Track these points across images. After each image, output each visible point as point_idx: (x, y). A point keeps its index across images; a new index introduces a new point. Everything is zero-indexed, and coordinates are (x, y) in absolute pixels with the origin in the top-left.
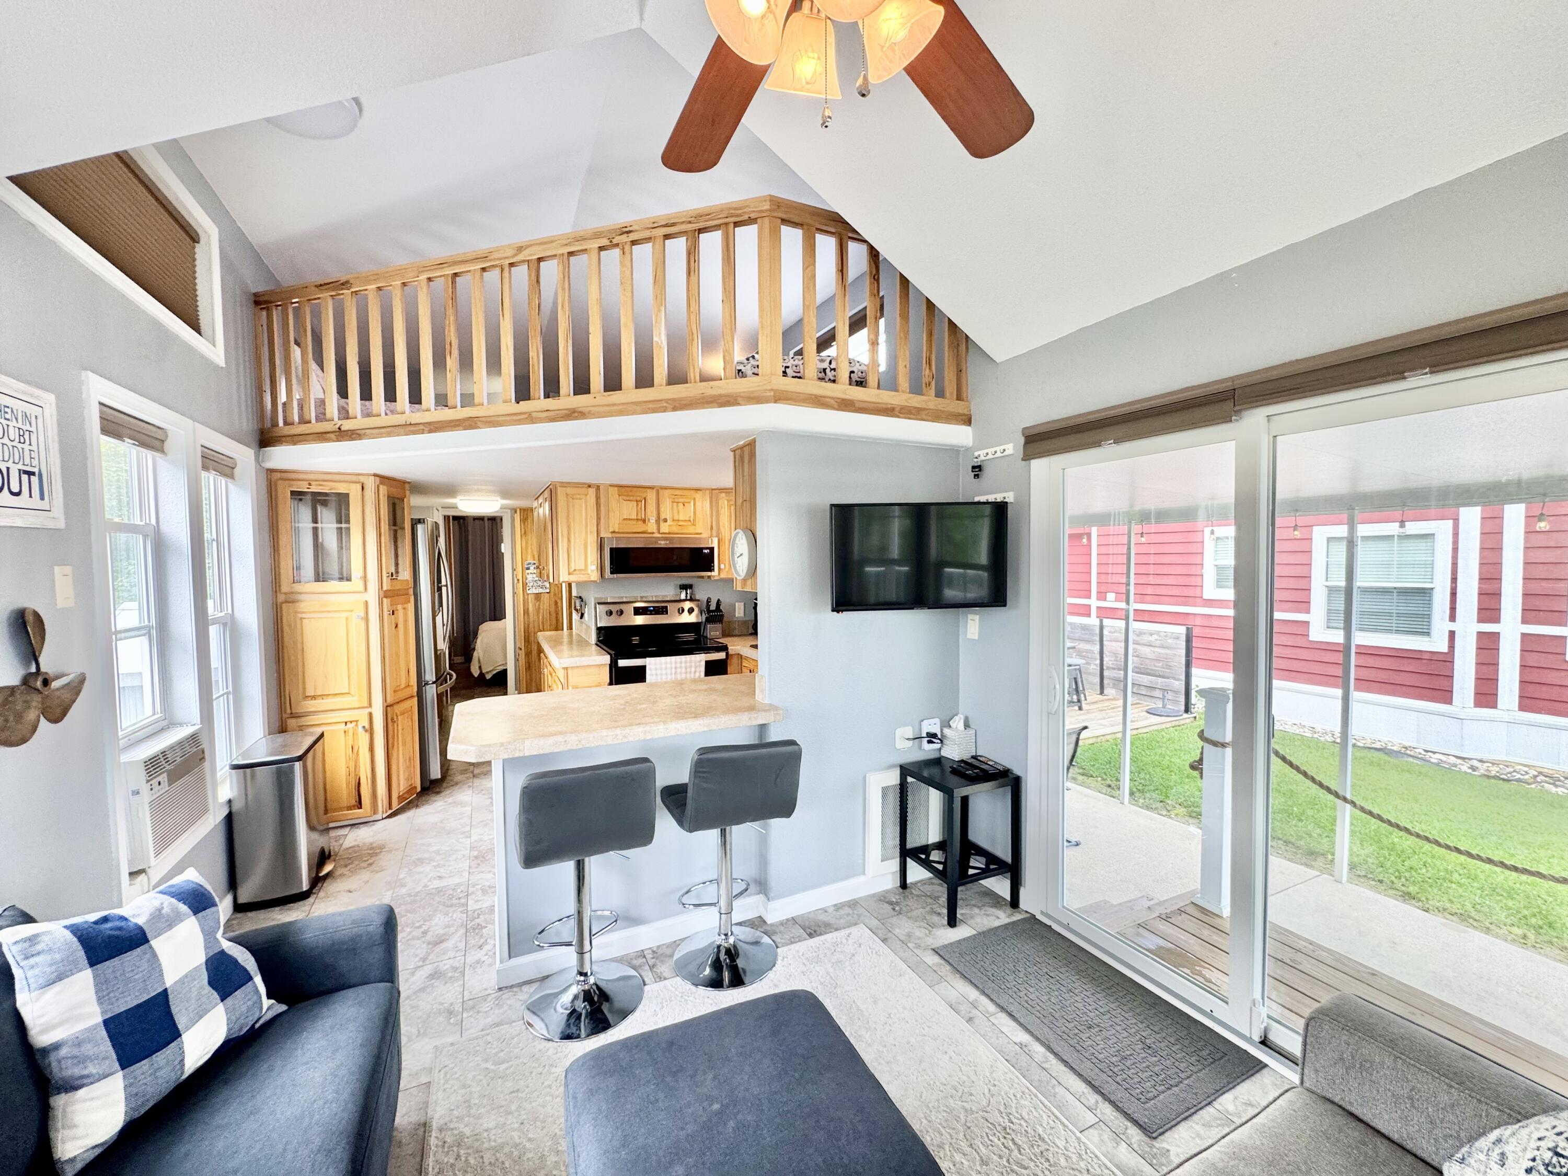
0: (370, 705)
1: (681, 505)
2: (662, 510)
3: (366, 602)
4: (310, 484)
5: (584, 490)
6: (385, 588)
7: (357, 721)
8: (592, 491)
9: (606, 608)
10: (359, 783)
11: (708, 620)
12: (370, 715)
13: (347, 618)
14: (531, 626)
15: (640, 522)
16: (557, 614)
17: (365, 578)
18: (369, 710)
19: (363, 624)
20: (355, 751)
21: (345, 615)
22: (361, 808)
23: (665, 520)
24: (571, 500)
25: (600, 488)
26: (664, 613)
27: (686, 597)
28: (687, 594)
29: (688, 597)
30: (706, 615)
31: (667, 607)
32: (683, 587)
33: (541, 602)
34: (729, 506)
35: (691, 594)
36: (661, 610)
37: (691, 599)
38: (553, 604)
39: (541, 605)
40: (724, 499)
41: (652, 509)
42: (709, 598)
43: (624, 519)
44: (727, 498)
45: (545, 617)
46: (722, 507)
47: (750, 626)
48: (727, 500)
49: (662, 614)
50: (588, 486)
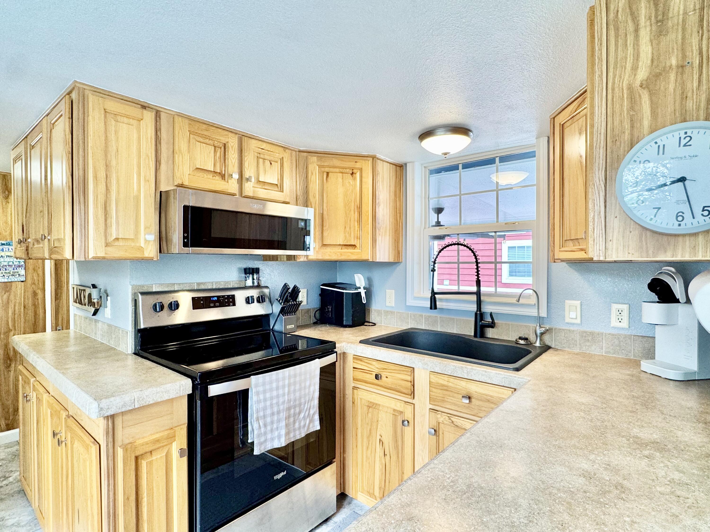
1: (268, 163)
2: (246, 164)
5: (136, 111)
9: (152, 300)
11: (283, 311)
15: (218, 178)
16: (35, 306)
23: (248, 180)
24: (113, 122)
25: (163, 115)
26: (231, 304)
27: (253, 283)
28: (253, 279)
29: (256, 284)
30: (281, 304)
31: (233, 297)
32: (248, 271)
33: (12, 293)
34: (321, 173)
35: (258, 279)
36: (226, 300)
37: (259, 286)
38: (30, 294)
39: (12, 297)
40: (315, 165)
41: (233, 162)
42: (285, 284)
43: (197, 168)
44: (319, 163)
45: (17, 312)
46: (312, 174)
47: (312, 315)
48: (320, 166)
49: (229, 305)
50: (144, 107)
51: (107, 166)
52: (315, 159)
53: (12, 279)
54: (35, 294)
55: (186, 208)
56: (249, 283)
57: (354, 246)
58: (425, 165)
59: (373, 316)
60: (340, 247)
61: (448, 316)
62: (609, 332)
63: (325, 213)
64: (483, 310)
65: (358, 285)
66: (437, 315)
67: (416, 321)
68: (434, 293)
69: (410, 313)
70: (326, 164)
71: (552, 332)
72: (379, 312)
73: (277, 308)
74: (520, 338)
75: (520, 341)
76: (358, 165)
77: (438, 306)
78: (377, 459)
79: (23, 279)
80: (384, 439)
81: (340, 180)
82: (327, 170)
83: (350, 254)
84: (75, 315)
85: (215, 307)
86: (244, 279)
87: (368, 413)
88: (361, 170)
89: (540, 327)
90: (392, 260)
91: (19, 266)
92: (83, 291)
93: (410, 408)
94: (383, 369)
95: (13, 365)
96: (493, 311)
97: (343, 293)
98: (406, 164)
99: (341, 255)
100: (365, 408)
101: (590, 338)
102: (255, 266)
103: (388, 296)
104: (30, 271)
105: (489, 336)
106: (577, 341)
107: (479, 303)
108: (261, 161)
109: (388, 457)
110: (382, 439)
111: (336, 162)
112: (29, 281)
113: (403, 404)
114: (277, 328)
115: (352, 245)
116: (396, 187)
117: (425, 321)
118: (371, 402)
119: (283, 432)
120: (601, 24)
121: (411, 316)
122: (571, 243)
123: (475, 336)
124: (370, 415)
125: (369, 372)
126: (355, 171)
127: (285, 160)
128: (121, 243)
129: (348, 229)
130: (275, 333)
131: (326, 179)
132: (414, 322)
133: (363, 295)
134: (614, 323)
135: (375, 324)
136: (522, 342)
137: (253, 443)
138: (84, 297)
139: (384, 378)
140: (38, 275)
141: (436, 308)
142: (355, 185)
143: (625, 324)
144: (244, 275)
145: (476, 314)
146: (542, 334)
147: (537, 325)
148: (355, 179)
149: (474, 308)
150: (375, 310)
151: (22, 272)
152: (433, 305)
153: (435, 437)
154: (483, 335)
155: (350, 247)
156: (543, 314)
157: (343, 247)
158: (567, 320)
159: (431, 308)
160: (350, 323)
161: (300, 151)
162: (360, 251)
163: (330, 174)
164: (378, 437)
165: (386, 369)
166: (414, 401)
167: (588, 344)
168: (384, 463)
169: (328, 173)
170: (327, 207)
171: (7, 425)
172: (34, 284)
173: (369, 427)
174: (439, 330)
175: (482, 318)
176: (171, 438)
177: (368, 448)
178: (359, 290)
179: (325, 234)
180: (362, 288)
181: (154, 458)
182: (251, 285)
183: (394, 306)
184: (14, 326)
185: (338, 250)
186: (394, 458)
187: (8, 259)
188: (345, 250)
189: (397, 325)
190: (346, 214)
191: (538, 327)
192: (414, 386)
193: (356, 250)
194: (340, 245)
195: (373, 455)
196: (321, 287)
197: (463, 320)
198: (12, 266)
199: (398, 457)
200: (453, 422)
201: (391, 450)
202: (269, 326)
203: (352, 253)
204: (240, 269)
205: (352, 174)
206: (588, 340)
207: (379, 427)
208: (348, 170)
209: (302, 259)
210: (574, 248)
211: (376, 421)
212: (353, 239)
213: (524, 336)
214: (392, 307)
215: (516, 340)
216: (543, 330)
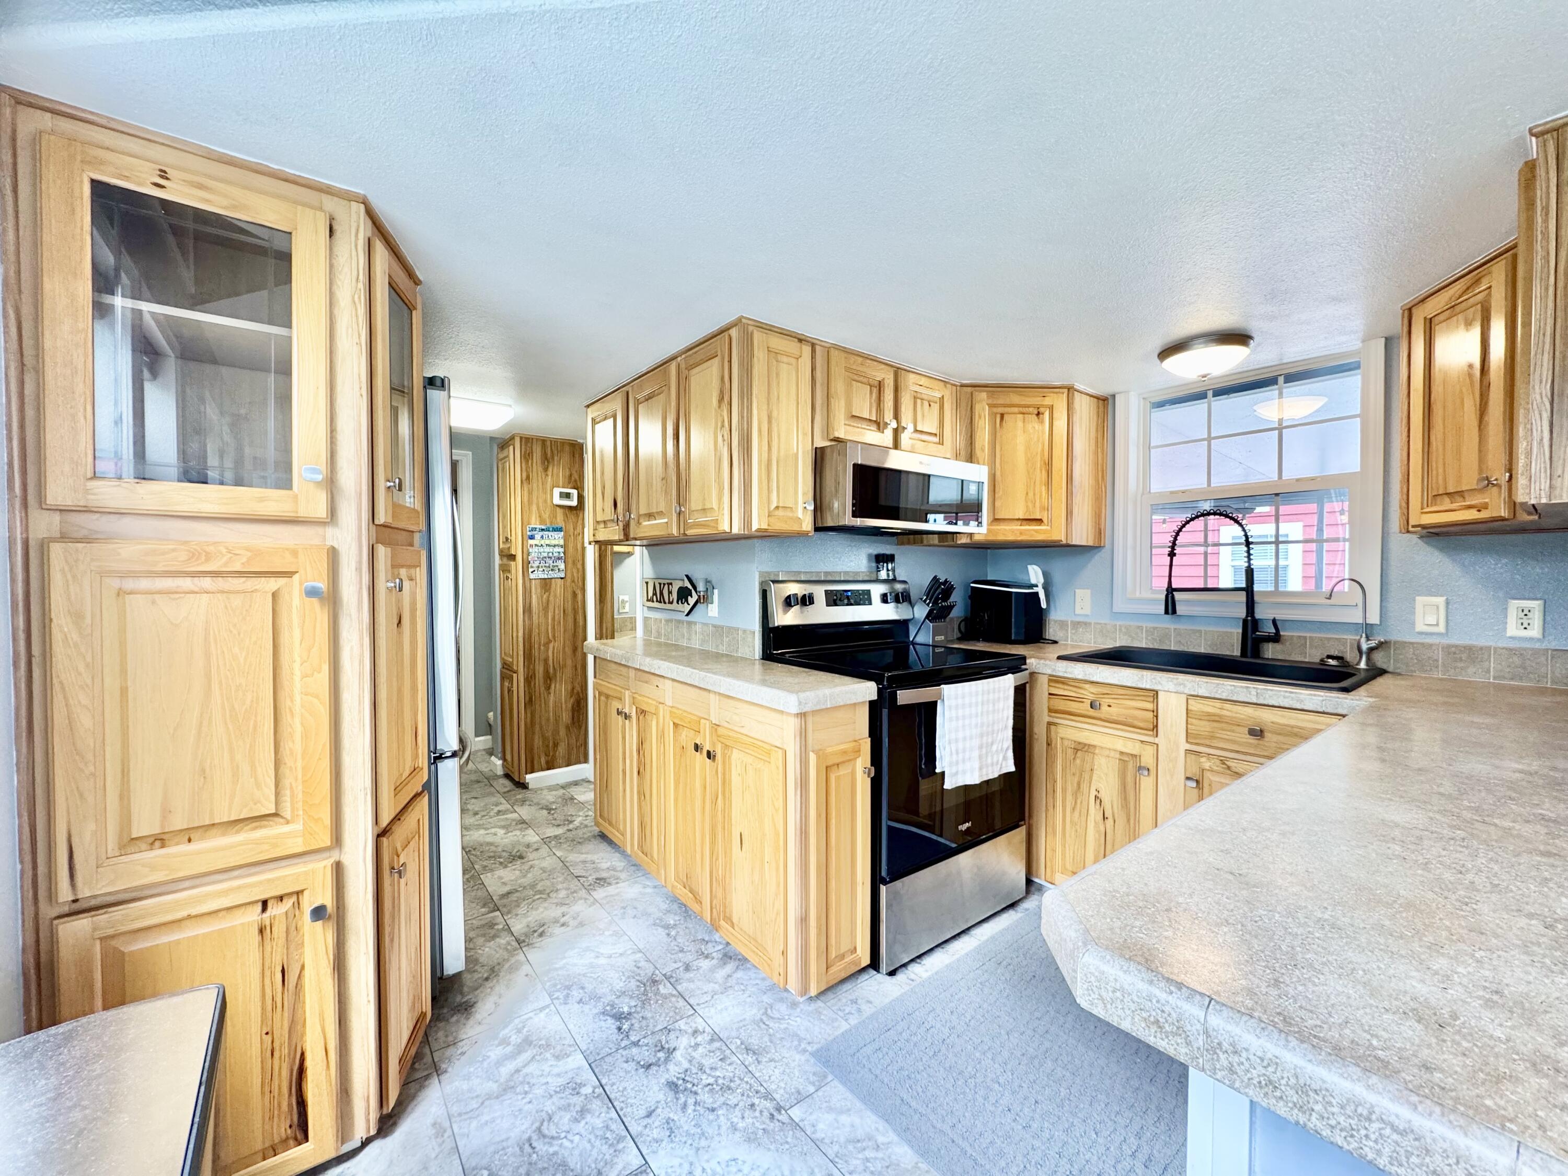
0: (337, 840)
1: (926, 404)
2: (902, 408)
3: (333, 555)
4: (163, 174)
5: (794, 347)
6: (381, 518)
7: (298, 893)
8: (807, 350)
9: (788, 591)
10: (302, 1071)
11: (930, 616)
12: (338, 869)
13: (275, 595)
14: (535, 632)
15: (873, 427)
16: (576, 612)
17: (331, 484)
18: (335, 856)
19: (322, 617)
20: (292, 978)
21: (273, 584)
22: (306, 1139)
23: (904, 429)
24: (775, 363)
25: (818, 348)
27: (888, 575)
28: (888, 570)
29: (891, 576)
30: (928, 605)
31: (867, 592)
32: (881, 558)
33: (552, 594)
34: (993, 415)
35: (893, 570)
36: (861, 597)
37: (895, 580)
38: (569, 596)
39: (551, 598)
40: (984, 403)
41: (889, 404)
42: (935, 577)
43: (853, 416)
44: (990, 401)
45: (557, 618)
46: (980, 417)
48: (990, 406)
49: (865, 604)
50: (800, 340)
51: (770, 418)
52: (984, 395)
53: (552, 575)
54: (575, 595)
55: (856, 466)
56: (883, 575)
57: (1040, 521)
58: (1145, 396)
59: (1051, 630)
60: (1019, 523)
61: (1188, 627)
62: (1501, 644)
63: (998, 473)
64: (1258, 616)
65: (1033, 581)
66: (1168, 626)
67: (1130, 636)
68: (1171, 590)
69: (1118, 623)
70: (1000, 401)
71: (1390, 648)
72: (1063, 624)
73: (921, 611)
74: (1329, 657)
75: (1330, 660)
76: (1047, 401)
77: (1178, 612)
78: (1091, 825)
79: (563, 575)
80: (1102, 795)
81: (1020, 424)
82: (1001, 410)
83: (1033, 533)
84: (646, 619)
85: (849, 604)
86: (875, 569)
87: (1074, 759)
88: (1051, 408)
89: (1368, 639)
90: (1090, 543)
91: (559, 558)
92: (666, 586)
93: (1150, 750)
94: (1104, 694)
95: (553, 686)
96: (1278, 617)
97: (1011, 592)
98: (1114, 396)
99: (1021, 534)
100: (1070, 752)
101: (1464, 656)
102: (888, 552)
103: (1078, 599)
104: (570, 565)
105: (1266, 656)
106: (1437, 661)
107: (1251, 604)
108: (919, 401)
109: (1110, 822)
110: (1099, 796)
111: (1015, 399)
112: (569, 580)
113: (1138, 744)
114: (920, 639)
115: (1037, 519)
116: (1097, 431)
117: (1147, 635)
118: (1080, 743)
119: (976, 765)
120: (1548, 187)
121: (1120, 630)
122: (1447, 500)
123: (1243, 653)
124: (1078, 761)
125: (1079, 700)
126: (1041, 410)
127: (945, 399)
128: (780, 513)
129: (1031, 494)
130: (918, 647)
131: (1000, 425)
132: (1126, 637)
133: (1042, 596)
134: (1513, 629)
135: (1055, 642)
136: (1332, 662)
137: (943, 773)
138: (670, 593)
139: (1105, 708)
140: (578, 570)
141: (1174, 612)
142: (1043, 432)
143: (1535, 631)
144: (874, 565)
145: (1245, 622)
146: (1371, 650)
147: (1361, 637)
148: (1042, 422)
149: (1242, 613)
150: (1056, 621)
151: (562, 566)
152: (1170, 607)
153: (1196, 791)
154: (1257, 653)
155: (1034, 523)
156: (1374, 618)
157: (1025, 522)
158: (1420, 627)
159: (1167, 612)
160: (1022, 637)
161: (962, 386)
162: (1049, 528)
163: (1006, 416)
164: (1093, 793)
165: (1109, 694)
166: (1156, 740)
167: (1460, 665)
168: (1102, 829)
169: (1002, 416)
170: (1001, 464)
171: (547, 762)
172: (573, 581)
173: (1076, 780)
174: (1172, 648)
175: (1256, 628)
176: (857, 751)
177: (1073, 809)
178: (1035, 590)
179: (998, 504)
180: (1040, 586)
181: (841, 772)
182: (885, 577)
183: (1089, 613)
184: (554, 636)
185: (1017, 527)
186: (1121, 822)
187: (548, 549)
188: (1026, 527)
189: (1095, 643)
190: (1028, 473)
191: (1363, 640)
192: (1157, 717)
193: (1043, 527)
194: (1019, 519)
195: (1084, 819)
196: (972, 585)
197: (1217, 632)
198: (551, 558)
199: (1129, 820)
200: (1229, 768)
201: (1116, 811)
202: (908, 637)
203: (1036, 531)
204: (870, 556)
205: (1038, 414)
206: (1461, 660)
207: (1094, 778)
208: (1031, 409)
209: (963, 540)
210: (1454, 506)
211: (1088, 769)
212: (1038, 509)
213: (1336, 653)
214: (1087, 616)
215: (1322, 660)
216: (1373, 644)
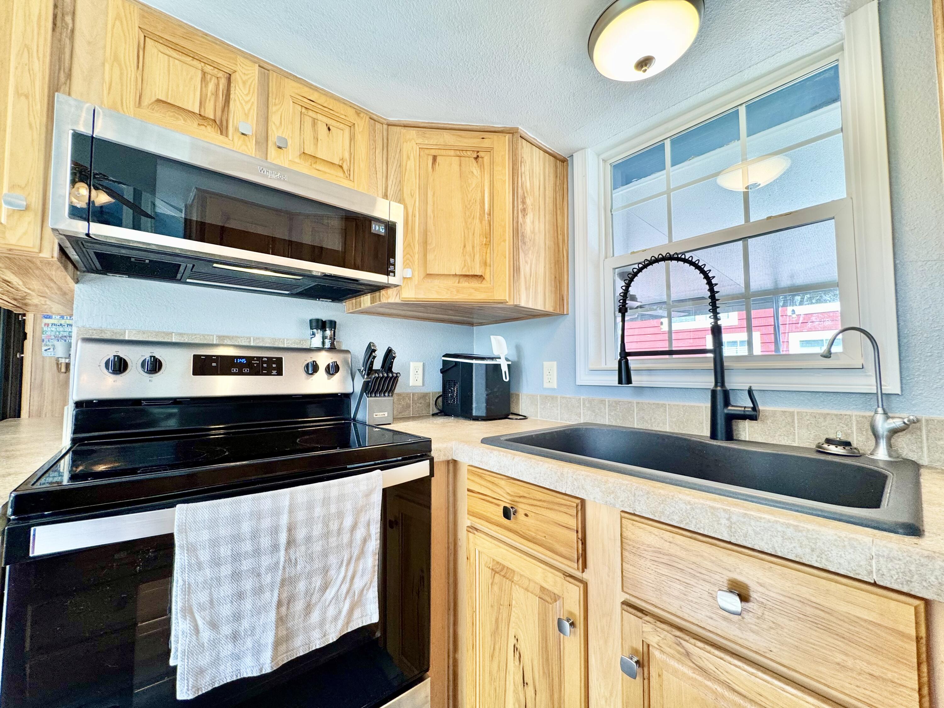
1: (322, 127)
9: (110, 352)
11: (368, 389)
15: (210, 129)
26: (274, 372)
27: (323, 343)
28: (324, 338)
29: (328, 345)
30: (364, 377)
31: (279, 361)
32: (316, 324)
34: (423, 157)
35: (333, 338)
36: (265, 365)
37: (332, 349)
40: (414, 144)
41: (247, 108)
42: (370, 346)
43: (159, 101)
44: (420, 143)
46: (409, 159)
47: (432, 402)
48: (421, 146)
49: (269, 374)
52: (412, 136)
56: (317, 342)
57: (480, 277)
58: (604, 156)
59: (523, 405)
60: (457, 280)
61: (652, 401)
63: (430, 222)
64: (729, 385)
67: (594, 411)
68: (624, 355)
69: (582, 397)
70: (432, 141)
71: (920, 429)
72: (533, 399)
73: (359, 383)
74: (829, 441)
75: (830, 447)
76: (486, 143)
78: (510, 687)
80: (522, 646)
81: (456, 167)
82: (433, 152)
83: (473, 291)
85: (240, 373)
86: (308, 336)
87: (492, 584)
88: (492, 152)
89: (886, 416)
90: (549, 308)
93: (575, 590)
94: (520, 497)
96: (754, 386)
97: (472, 364)
98: (572, 156)
99: (458, 291)
100: (489, 573)
103: (546, 372)
105: (742, 438)
107: (720, 371)
108: (308, 119)
109: (530, 690)
110: (518, 646)
111: (450, 141)
113: (560, 578)
114: (362, 416)
115: (477, 276)
116: (555, 191)
117: (610, 410)
118: (498, 563)
121: (584, 404)
123: (714, 436)
124: (496, 589)
125: (494, 501)
126: (481, 154)
127: (357, 129)
129: (469, 248)
130: (358, 425)
131: (433, 167)
132: (589, 412)
133: (504, 368)
135: (525, 418)
136: (835, 450)
139: (521, 516)
141: (629, 381)
142: (483, 179)
144: (308, 330)
145: (714, 393)
146: (894, 432)
147: (876, 412)
148: (482, 166)
149: (709, 381)
152: (625, 375)
153: (638, 679)
154: (730, 435)
155: (474, 279)
156: (893, 386)
157: (462, 280)
159: (620, 382)
160: (483, 413)
161: (389, 124)
162: (491, 285)
163: (439, 159)
164: (512, 641)
165: (524, 497)
166: (585, 576)
168: (523, 699)
169: (435, 158)
170: (433, 211)
173: (495, 615)
174: (635, 427)
175: (727, 403)
177: (492, 657)
178: (498, 361)
179: (430, 257)
180: (503, 357)
182: (320, 346)
183: (556, 387)
185: (453, 284)
186: (543, 697)
188: (465, 284)
189: (561, 419)
190: (466, 223)
191: (879, 419)
192: (584, 542)
193: (484, 285)
194: (456, 275)
195: (502, 674)
196: (442, 357)
197: (683, 406)
199: (552, 697)
200: (688, 654)
201: (537, 677)
202: (349, 413)
203: (476, 289)
207: (513, 619)
208: (469, 153)
211: (507, 603)
212: (478, 265)
213: (840, 436)
214: (554, 389)
215: (819, 446)
216: (896, 423)
